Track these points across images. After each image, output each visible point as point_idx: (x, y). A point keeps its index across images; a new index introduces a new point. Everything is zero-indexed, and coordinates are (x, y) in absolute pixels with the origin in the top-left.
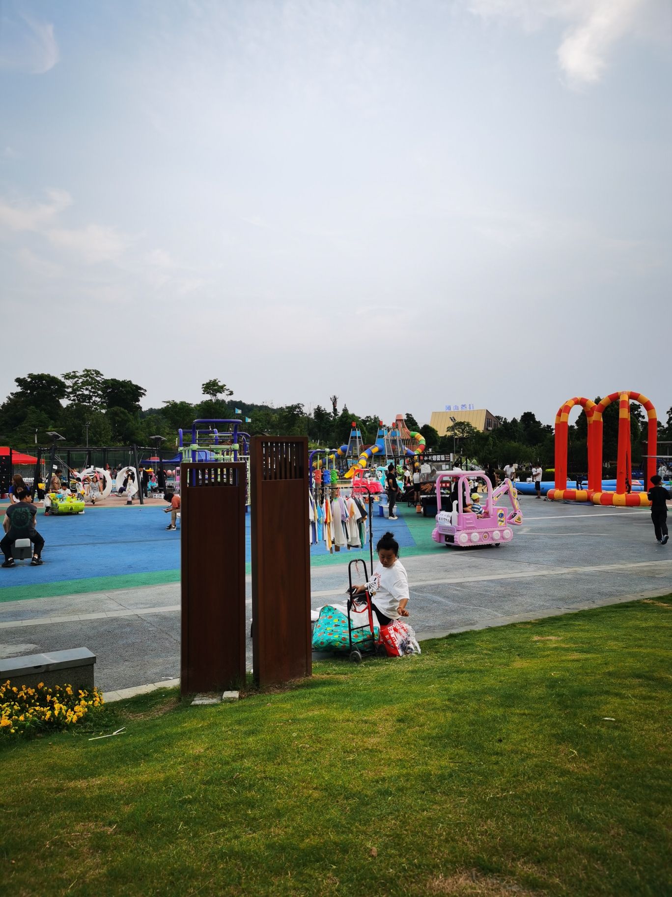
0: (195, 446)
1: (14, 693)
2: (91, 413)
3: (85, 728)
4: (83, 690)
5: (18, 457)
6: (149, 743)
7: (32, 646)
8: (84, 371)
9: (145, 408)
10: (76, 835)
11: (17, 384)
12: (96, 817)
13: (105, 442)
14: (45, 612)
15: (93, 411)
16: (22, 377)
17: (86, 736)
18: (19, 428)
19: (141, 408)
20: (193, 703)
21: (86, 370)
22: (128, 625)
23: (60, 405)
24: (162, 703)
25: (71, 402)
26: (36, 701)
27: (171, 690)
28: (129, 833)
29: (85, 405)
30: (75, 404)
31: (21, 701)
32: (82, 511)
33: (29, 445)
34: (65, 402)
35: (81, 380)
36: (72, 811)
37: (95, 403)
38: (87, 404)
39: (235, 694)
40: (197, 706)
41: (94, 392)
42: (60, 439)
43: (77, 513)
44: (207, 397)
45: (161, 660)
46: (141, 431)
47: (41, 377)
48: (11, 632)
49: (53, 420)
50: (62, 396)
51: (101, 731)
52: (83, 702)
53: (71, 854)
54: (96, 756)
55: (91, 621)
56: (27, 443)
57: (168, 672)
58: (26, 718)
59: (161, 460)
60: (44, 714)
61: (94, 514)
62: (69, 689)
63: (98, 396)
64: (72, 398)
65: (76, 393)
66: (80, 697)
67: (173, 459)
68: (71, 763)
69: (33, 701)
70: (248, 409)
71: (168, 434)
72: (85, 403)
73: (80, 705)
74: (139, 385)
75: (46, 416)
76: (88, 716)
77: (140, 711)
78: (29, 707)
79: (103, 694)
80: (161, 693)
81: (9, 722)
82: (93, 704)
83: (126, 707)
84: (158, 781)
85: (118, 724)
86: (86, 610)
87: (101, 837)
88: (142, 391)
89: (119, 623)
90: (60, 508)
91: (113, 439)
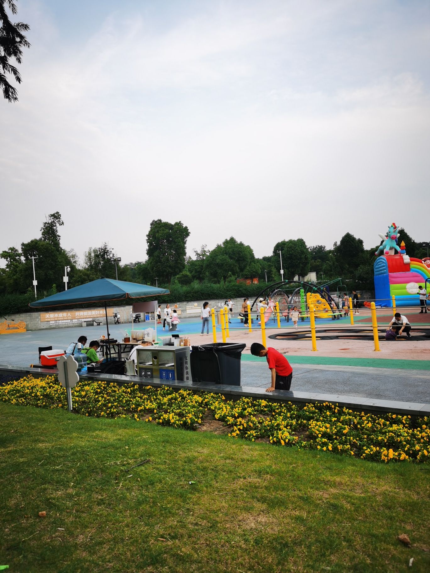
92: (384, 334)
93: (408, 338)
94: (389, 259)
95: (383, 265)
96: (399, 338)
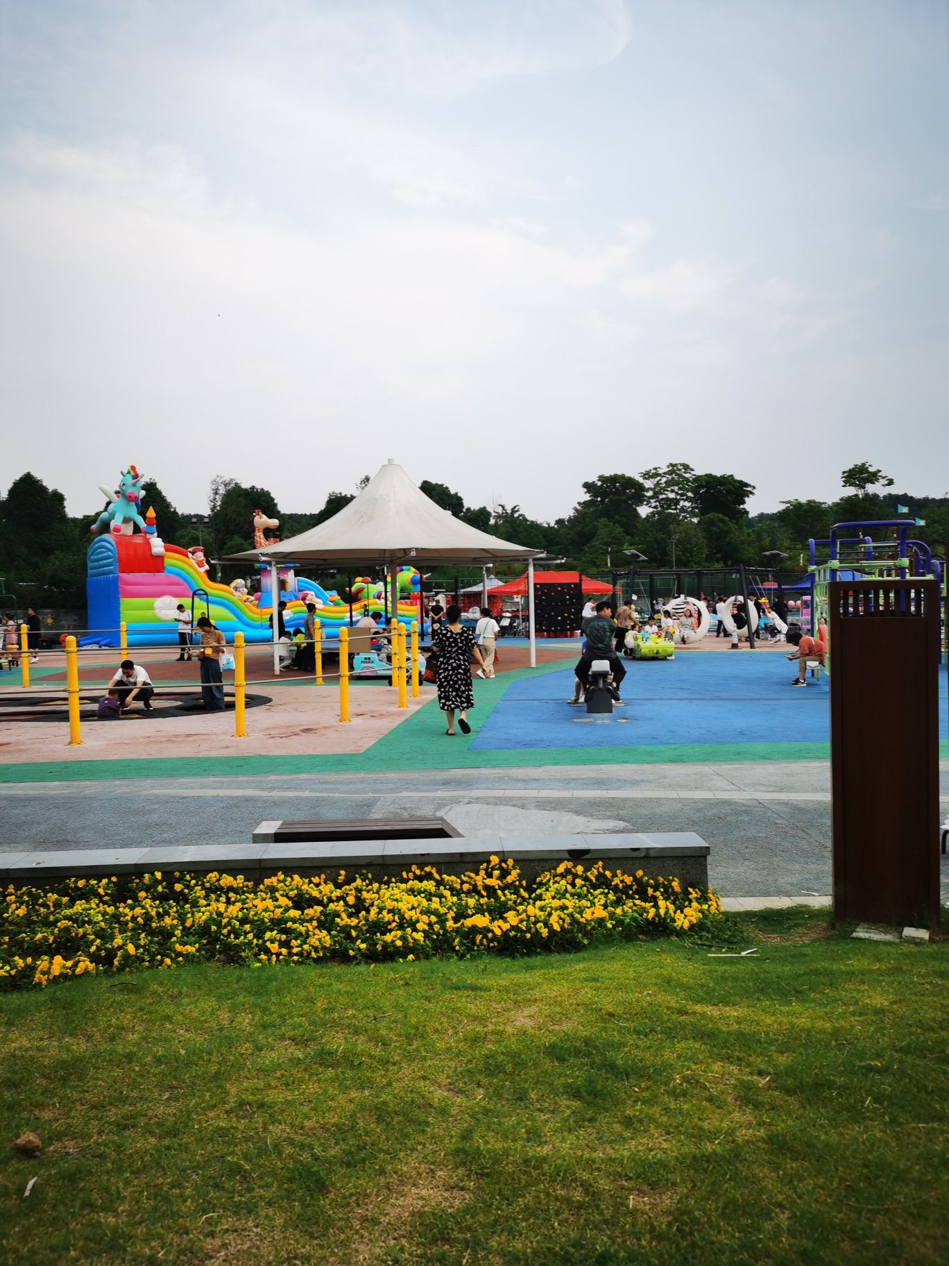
0: (835, 564)
1: (607, 878)
2: (678, 523)
3: (701, 938)
4: (694, 888)
5: (589, 585)
6: (799, 976)
7: (621, 824)
8: (668, 467)
9: (753, 514)
10: (714, 1077)
11: (585, 490)
12: (739, 1059)
13: (698, 563)
14: (635, 783)
15: (682, 520)
16: (590, 481)
17: (703, 949)
18: (588, 547)
19: (747, 513)
20: (854, 935)
21: (671, 465)
22: (746, 812)
23: (637, 515)
24: (805, 925)
25: (652, 510)
26: (634, 893)
27: (818, 910)
28: (789, 1092)
29: (671, 513)
30: (658, 513)
31: (616, 889)
32: (670, 655)
33: (600, 570)
34: (644, 511)
35: (664, 480)
36: (705, 1044)
37: (683, 510)
38: (672, 511)
39: (924, 934)
40: (860, 939)
41: (682, 495)
42: (640, 559)
43: (664, 659)
44: (851, 491)
45: (797, 867)
46: (749, 545)
47: (614, 479)
48: (595, 803)
49: (629, 535)
50: (640, 502)
51: (723, 948)
52: (695, 904)
53: (710, 1099)
54: (725, 979)
55: (695, 801)
56: (598, 566)
57: (810, 885)
58: (625, 913)
59: (779, 585)
60: (645, 910)
61: (687, 660)
62: (675, 884)
63: (688, 499)
64: (653, 505)
65: (658, 497)
66: (690, 896)
67: (797, 584)
68: (692, 981)
69: (631, 892)
70: (919, 506)
71: (788, 549)
72: (670, 511)
73: (690, 907)
74: (745, 480)
75: (621, 530)
76: (703, 924)
77: (774, 932)
78: (627, 898)
79: (721, 898)
80: (803, 913)
81: (604, 914)
82: (708, 910)
83: (752, 922)
84: (824, 1031)
85: (747, 943)
86: (687, 786)
87: (748, 1087)
88: (749, 489)
89: (732, 807)
90: (643, 650)
91: (709, 558)
92: (95, 707)
93: (147, 713)
94: (122, 542)
95: (106, 554)
96: (127, 714)
